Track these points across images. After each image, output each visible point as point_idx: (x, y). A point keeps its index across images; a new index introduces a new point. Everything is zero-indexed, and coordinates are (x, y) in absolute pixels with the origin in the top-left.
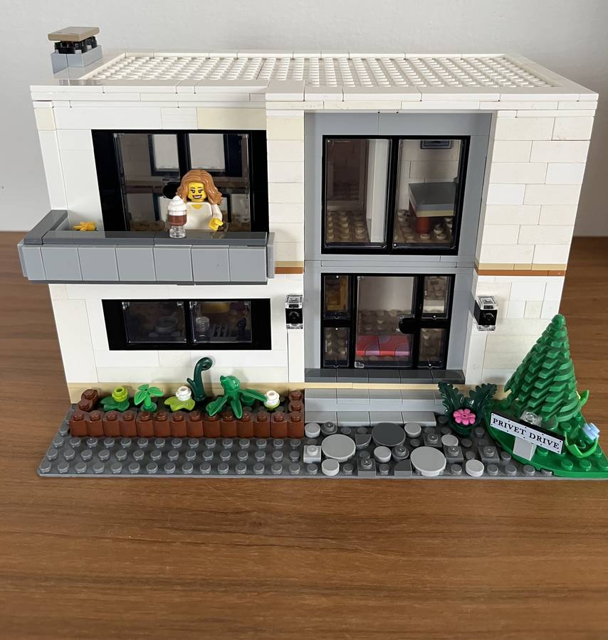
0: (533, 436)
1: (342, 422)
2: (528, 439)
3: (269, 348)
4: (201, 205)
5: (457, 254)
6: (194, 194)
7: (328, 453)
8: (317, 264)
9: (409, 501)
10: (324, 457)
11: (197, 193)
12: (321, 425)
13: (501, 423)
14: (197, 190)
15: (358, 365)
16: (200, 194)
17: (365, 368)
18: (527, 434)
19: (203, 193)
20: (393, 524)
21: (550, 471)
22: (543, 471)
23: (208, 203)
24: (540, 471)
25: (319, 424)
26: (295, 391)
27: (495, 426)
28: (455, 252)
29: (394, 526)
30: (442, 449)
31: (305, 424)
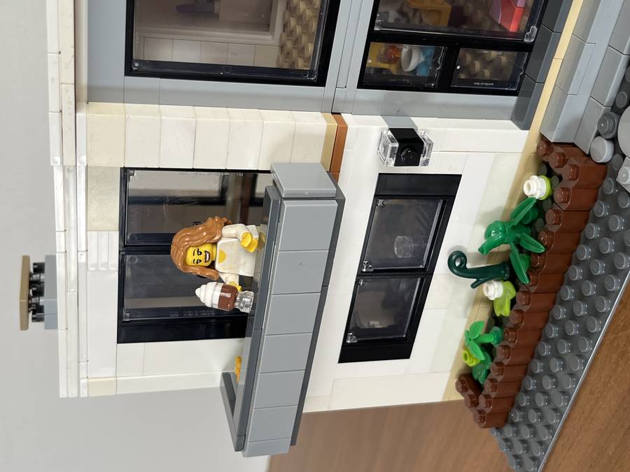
1: (608, 99)
4: (221, 252)
6: (203, 260)
11: (202, 257)
12: (598, 134)
14: (197, 257)
15: (530, 37)
16: (204, 254)
17: (538, 27)
19: (202, 249)
23: (219, 243)
25: (596, 137)
26: (538, 147)
31: (589, 156)
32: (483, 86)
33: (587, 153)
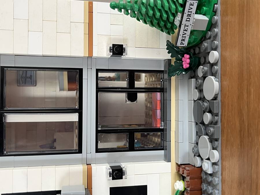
0: (188, 20)
1: (193, 141)
2: (191, 22)
3: (146, 186)
5: (82, 69)
7: (207, 156)
8: (89, 156)
9: (232, 106)
10: (208, 159)
13: (183, 40)
15: (162, 126)
17: (164, 122)
18: (188, 23)
20: (243, 120)
21: (214, 5)
22: (214, 10)
24: (215, 12)
25: (194, 156)
27: (186, 43)
28: (81, 70)
29: (245, 120)
30: (204, 77)
31: (194, 166)
32: (149, 147)
33: (194, 165)
